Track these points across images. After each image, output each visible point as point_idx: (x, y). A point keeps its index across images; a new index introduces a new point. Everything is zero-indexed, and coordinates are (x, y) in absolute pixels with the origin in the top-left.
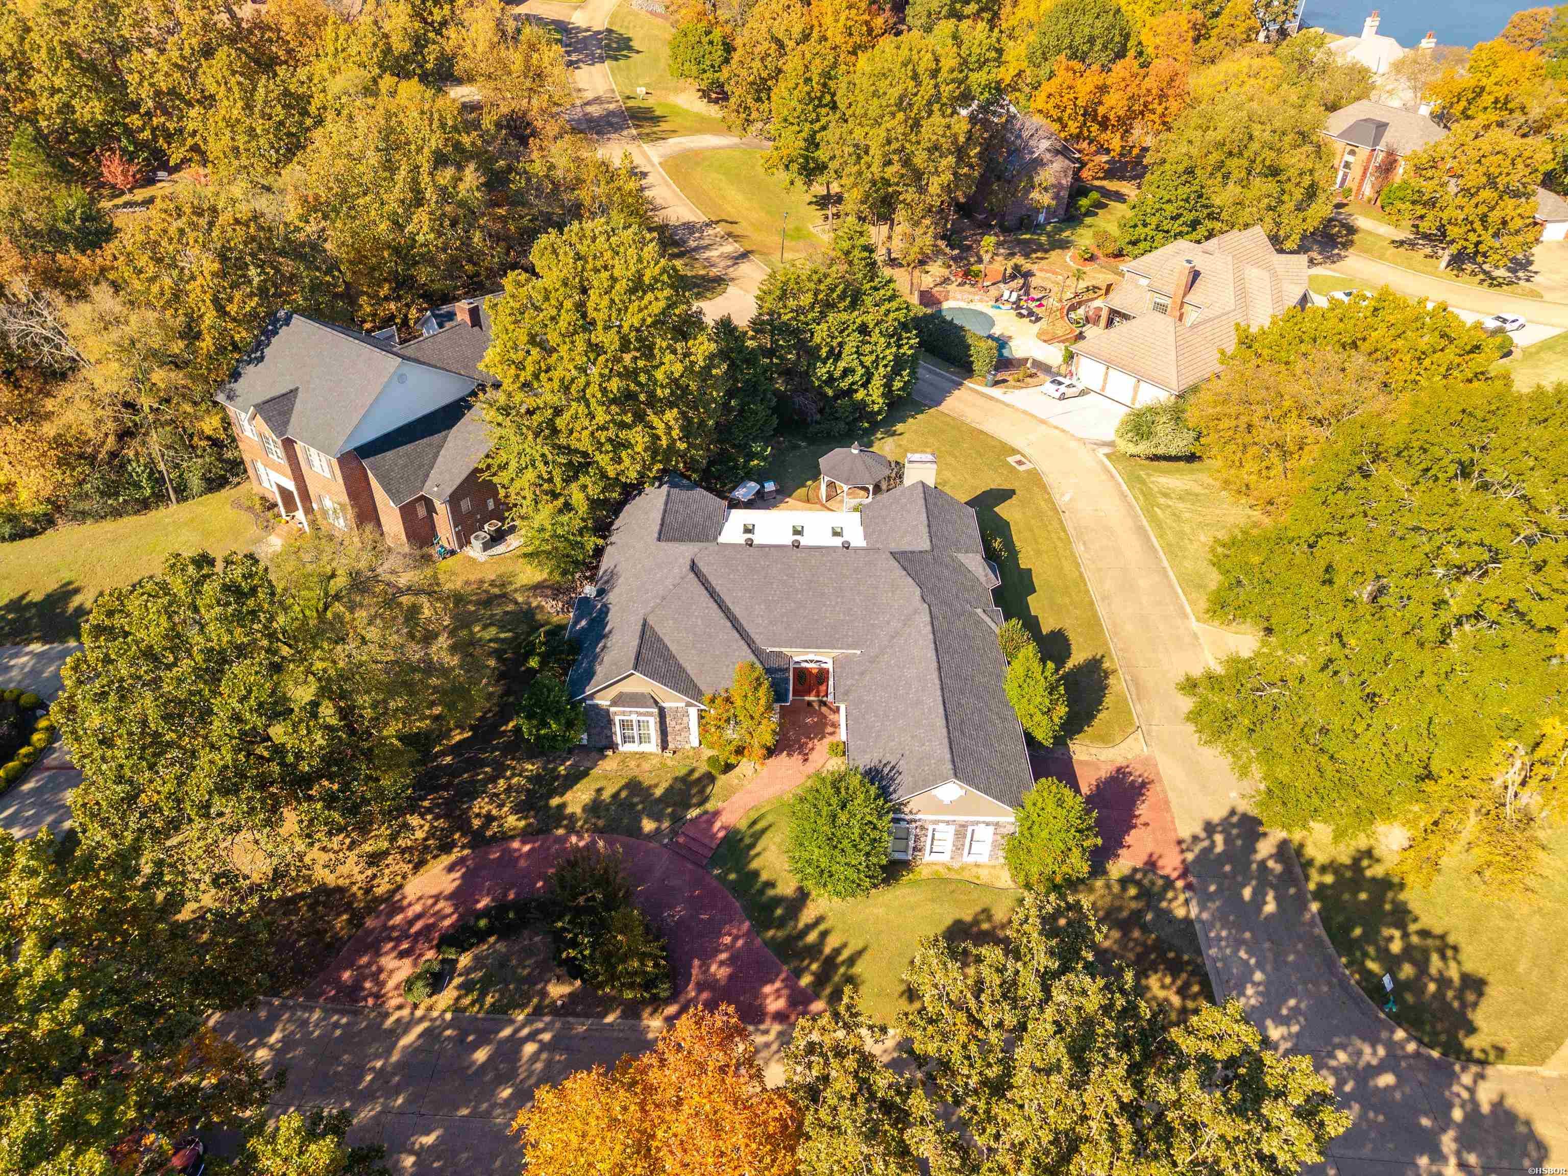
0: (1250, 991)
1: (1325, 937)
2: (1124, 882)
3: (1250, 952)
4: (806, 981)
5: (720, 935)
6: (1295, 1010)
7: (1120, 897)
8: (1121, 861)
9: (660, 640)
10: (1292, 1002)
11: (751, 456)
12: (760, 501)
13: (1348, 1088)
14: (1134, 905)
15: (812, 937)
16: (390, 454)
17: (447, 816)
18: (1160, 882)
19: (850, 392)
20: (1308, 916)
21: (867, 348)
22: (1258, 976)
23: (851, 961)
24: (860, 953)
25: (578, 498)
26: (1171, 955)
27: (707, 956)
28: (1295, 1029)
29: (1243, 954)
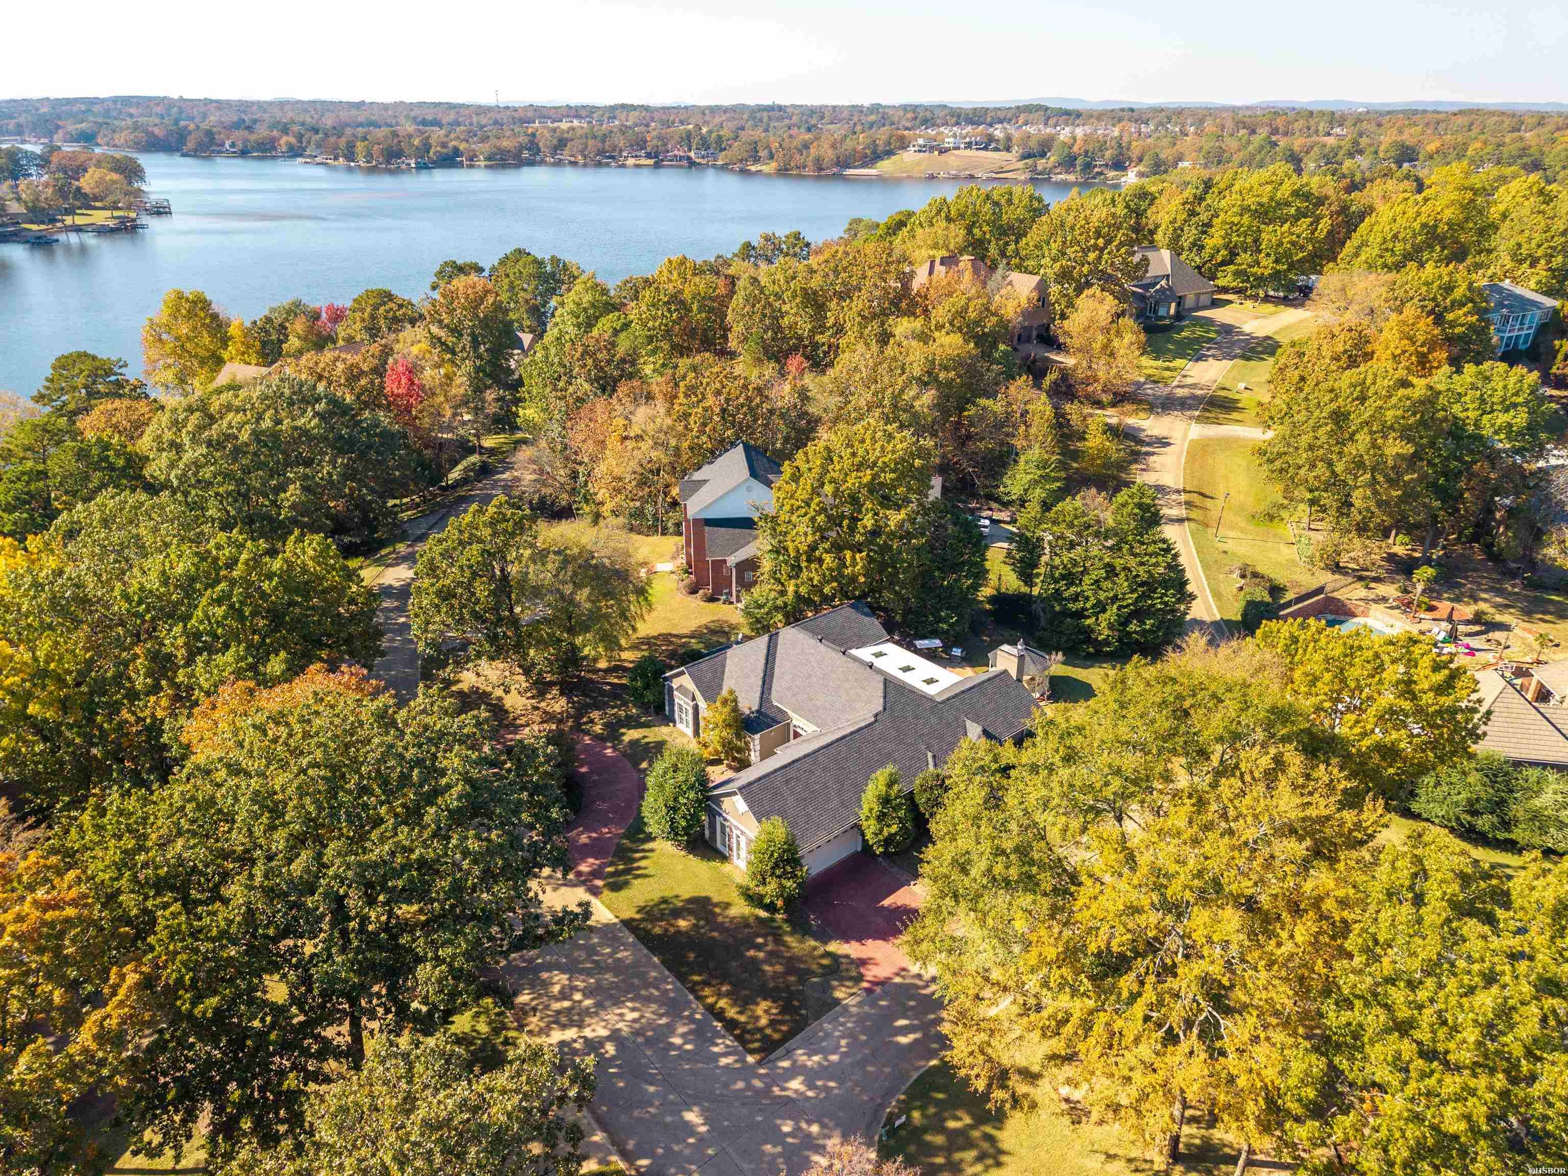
0: (816, 1058)
1: (912, 1080)
2: (828, 954)
3: (848, 1045)
4: (610, 869)
5: (605, 826)
6: (827, 1089)
7: (814, 958)
8: (846, 946)
9: (724, 666)
10: (832, 1084)
11: (941, 620)
12: (930, 655)
13: (790, 1140)
14: (814, 967)
15: (638, 855)
16: (723, 530)
17: (577, 710)
18: (854, 974)
19: (1080, 614)
20: (922, 1063)
21: (1107, 584)
22: (834, 1058)
23: (637, 877)
24: (646, 876)
25: (791, 589)
26: (796, 1003)
27: (588, 829)
28: (810, 1094)
29: (843, 1042)
